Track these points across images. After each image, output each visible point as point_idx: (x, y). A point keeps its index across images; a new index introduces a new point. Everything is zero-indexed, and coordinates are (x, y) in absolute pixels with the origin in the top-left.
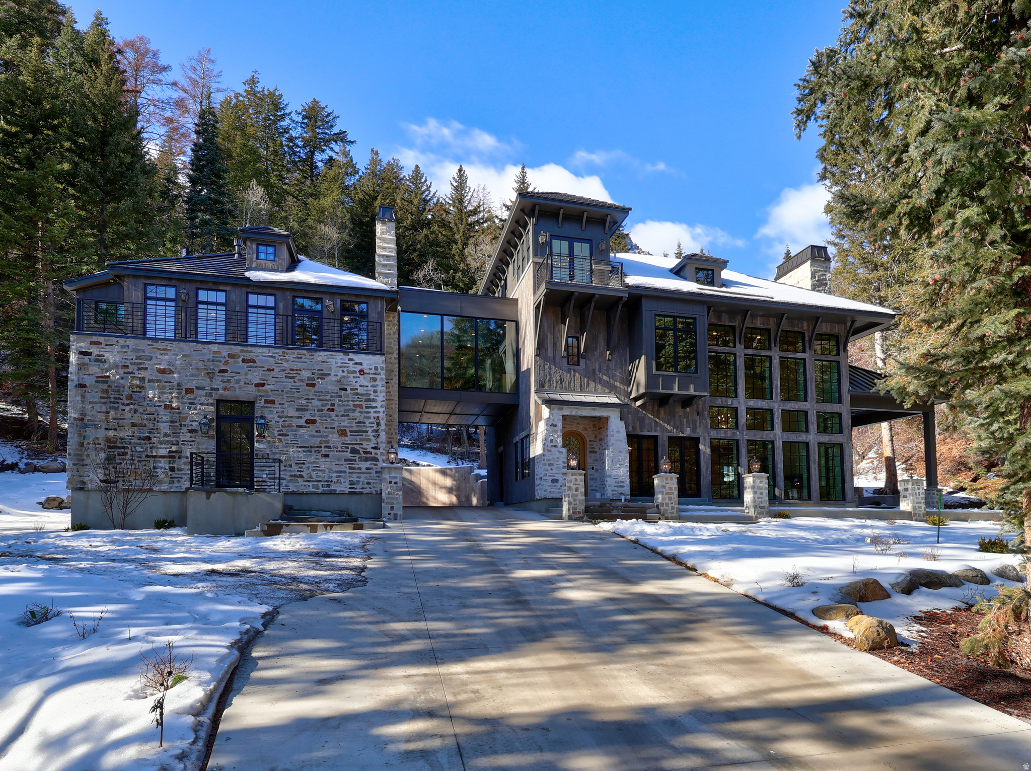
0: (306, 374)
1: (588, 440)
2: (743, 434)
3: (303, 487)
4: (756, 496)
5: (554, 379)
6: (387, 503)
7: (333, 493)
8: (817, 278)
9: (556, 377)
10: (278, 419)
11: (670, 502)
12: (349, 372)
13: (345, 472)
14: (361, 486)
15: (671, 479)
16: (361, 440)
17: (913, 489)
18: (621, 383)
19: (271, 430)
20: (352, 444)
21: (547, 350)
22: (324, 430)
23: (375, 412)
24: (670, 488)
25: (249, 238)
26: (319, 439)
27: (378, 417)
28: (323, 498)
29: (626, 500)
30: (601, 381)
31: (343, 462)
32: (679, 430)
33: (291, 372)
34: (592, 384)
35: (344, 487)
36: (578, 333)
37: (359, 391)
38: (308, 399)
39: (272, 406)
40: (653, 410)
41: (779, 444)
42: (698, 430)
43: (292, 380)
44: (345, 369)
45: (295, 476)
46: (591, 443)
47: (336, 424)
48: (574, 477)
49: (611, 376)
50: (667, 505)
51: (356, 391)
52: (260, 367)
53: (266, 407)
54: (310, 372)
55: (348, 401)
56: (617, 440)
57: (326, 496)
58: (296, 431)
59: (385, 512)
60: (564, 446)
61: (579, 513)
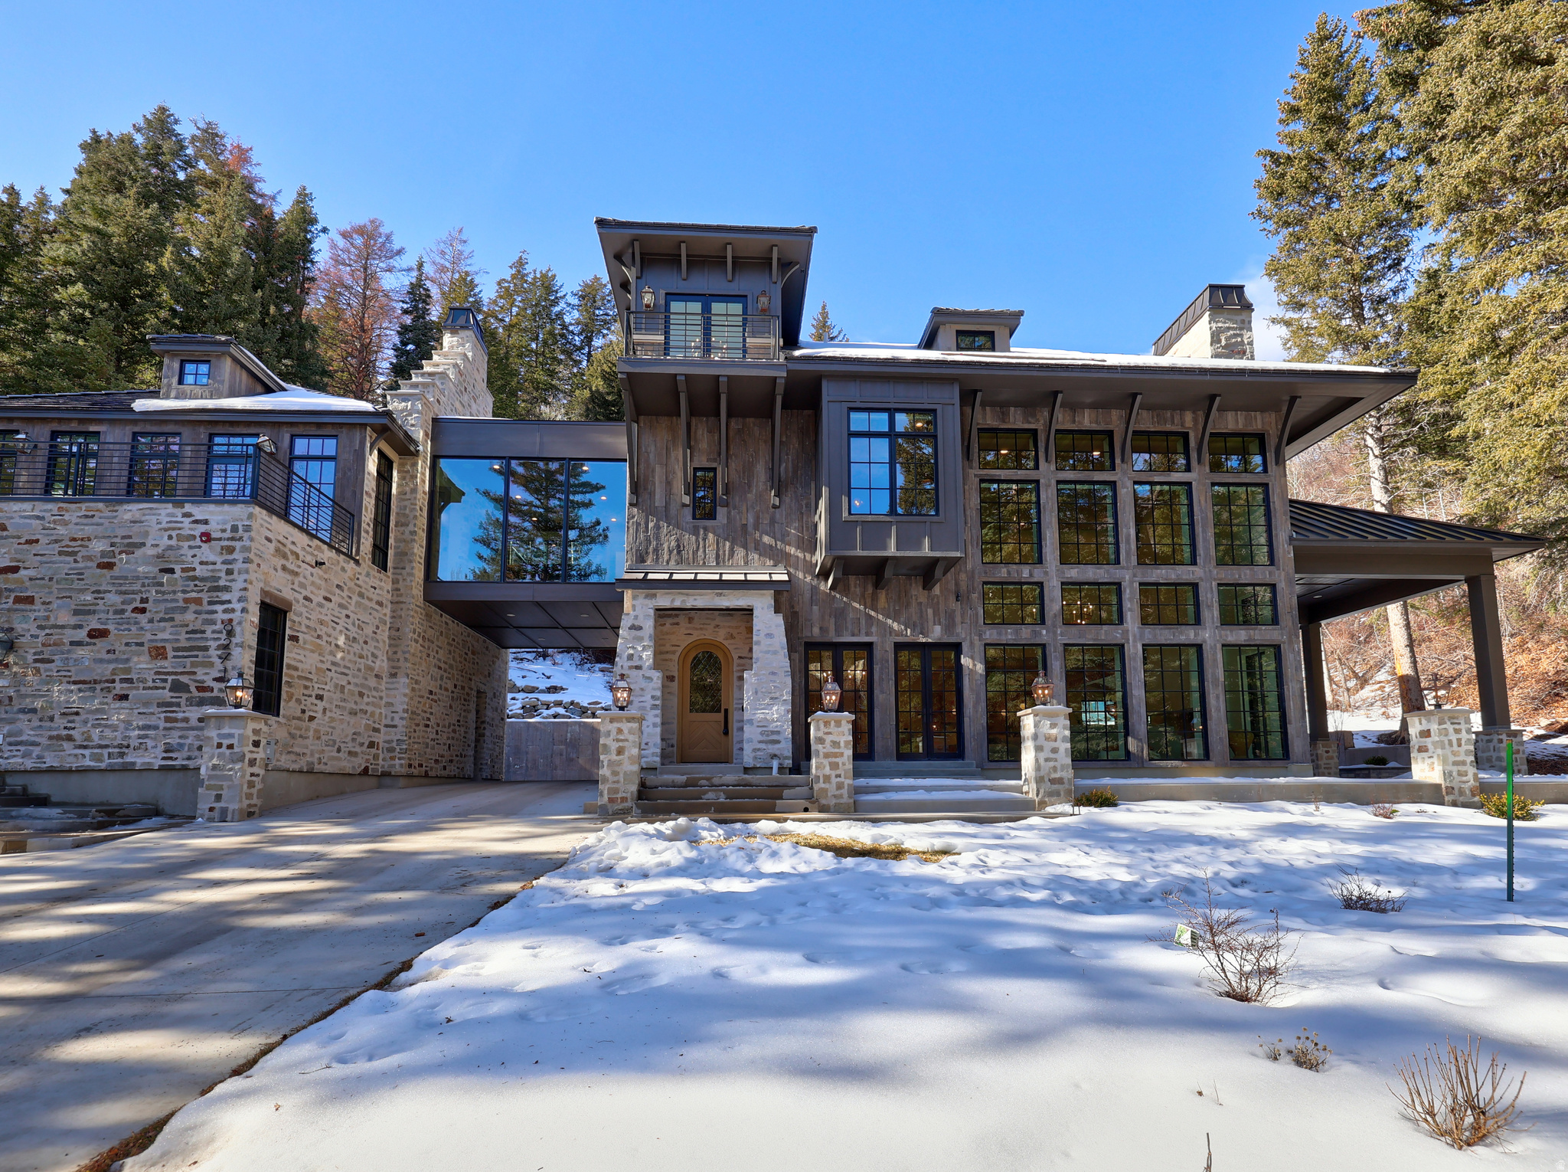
0: (98, 546)
1: (735, 657)
2: (1055, 633)
3: (71, 759)
4: (1042, 756)
5: (665, 546)
6: (209, 788)
7: (128, 768)
8: (1223, 343)
9: (669, 542)
10: (38, 632)
11: (833, 773)
12: (180, 538)
13: (156, 728)
14: (185, 754)
15: (838, 724)
16: (193, 664)
17: (1441, 732)
18: (798, 547)
19: (21, 652)
20: (176, 673)
21: (652, 494)
22: (123, 648)
23: (225, 611)
24: (835, 744)
25: (168, 352)
26: (112, 666)
27: (231, 620)
28: (112, 778)
29: (781, 769)
30: (759, 548)
31: (154, 709)
32: (918, 629)
33: (71, 544)
34: (740, 552)
35: (153, 757)
36: (715, 460)
37: (197, 573)
38: (98, 592)
39: (28, 607)
40: (863, 596)
41: (1134, 651)
42: (959, 629)
43: (71, 559)
44: (174, 534)
45: (59, 738)
46: (742, 661)
47: (149, 636)
48: (616, 725)
49: (778, 535)
50: (827, 779)
51: (191, 574)
52: (14, 537)
53: (17, 610)
54: (107, 541)
55: (174, 592)
56: (767, 652)
57: (118, 773)
58: (69, 652)
59: (203, 806)
60: (656, 666)
61: (624, 799)
